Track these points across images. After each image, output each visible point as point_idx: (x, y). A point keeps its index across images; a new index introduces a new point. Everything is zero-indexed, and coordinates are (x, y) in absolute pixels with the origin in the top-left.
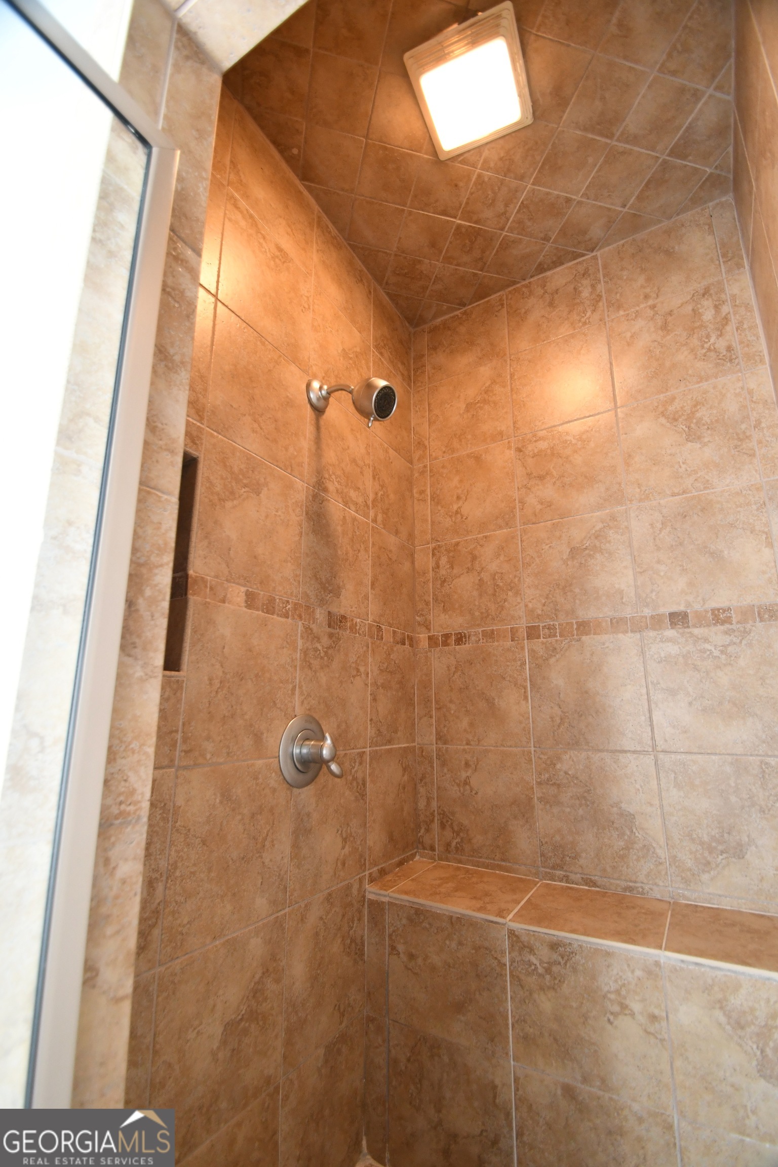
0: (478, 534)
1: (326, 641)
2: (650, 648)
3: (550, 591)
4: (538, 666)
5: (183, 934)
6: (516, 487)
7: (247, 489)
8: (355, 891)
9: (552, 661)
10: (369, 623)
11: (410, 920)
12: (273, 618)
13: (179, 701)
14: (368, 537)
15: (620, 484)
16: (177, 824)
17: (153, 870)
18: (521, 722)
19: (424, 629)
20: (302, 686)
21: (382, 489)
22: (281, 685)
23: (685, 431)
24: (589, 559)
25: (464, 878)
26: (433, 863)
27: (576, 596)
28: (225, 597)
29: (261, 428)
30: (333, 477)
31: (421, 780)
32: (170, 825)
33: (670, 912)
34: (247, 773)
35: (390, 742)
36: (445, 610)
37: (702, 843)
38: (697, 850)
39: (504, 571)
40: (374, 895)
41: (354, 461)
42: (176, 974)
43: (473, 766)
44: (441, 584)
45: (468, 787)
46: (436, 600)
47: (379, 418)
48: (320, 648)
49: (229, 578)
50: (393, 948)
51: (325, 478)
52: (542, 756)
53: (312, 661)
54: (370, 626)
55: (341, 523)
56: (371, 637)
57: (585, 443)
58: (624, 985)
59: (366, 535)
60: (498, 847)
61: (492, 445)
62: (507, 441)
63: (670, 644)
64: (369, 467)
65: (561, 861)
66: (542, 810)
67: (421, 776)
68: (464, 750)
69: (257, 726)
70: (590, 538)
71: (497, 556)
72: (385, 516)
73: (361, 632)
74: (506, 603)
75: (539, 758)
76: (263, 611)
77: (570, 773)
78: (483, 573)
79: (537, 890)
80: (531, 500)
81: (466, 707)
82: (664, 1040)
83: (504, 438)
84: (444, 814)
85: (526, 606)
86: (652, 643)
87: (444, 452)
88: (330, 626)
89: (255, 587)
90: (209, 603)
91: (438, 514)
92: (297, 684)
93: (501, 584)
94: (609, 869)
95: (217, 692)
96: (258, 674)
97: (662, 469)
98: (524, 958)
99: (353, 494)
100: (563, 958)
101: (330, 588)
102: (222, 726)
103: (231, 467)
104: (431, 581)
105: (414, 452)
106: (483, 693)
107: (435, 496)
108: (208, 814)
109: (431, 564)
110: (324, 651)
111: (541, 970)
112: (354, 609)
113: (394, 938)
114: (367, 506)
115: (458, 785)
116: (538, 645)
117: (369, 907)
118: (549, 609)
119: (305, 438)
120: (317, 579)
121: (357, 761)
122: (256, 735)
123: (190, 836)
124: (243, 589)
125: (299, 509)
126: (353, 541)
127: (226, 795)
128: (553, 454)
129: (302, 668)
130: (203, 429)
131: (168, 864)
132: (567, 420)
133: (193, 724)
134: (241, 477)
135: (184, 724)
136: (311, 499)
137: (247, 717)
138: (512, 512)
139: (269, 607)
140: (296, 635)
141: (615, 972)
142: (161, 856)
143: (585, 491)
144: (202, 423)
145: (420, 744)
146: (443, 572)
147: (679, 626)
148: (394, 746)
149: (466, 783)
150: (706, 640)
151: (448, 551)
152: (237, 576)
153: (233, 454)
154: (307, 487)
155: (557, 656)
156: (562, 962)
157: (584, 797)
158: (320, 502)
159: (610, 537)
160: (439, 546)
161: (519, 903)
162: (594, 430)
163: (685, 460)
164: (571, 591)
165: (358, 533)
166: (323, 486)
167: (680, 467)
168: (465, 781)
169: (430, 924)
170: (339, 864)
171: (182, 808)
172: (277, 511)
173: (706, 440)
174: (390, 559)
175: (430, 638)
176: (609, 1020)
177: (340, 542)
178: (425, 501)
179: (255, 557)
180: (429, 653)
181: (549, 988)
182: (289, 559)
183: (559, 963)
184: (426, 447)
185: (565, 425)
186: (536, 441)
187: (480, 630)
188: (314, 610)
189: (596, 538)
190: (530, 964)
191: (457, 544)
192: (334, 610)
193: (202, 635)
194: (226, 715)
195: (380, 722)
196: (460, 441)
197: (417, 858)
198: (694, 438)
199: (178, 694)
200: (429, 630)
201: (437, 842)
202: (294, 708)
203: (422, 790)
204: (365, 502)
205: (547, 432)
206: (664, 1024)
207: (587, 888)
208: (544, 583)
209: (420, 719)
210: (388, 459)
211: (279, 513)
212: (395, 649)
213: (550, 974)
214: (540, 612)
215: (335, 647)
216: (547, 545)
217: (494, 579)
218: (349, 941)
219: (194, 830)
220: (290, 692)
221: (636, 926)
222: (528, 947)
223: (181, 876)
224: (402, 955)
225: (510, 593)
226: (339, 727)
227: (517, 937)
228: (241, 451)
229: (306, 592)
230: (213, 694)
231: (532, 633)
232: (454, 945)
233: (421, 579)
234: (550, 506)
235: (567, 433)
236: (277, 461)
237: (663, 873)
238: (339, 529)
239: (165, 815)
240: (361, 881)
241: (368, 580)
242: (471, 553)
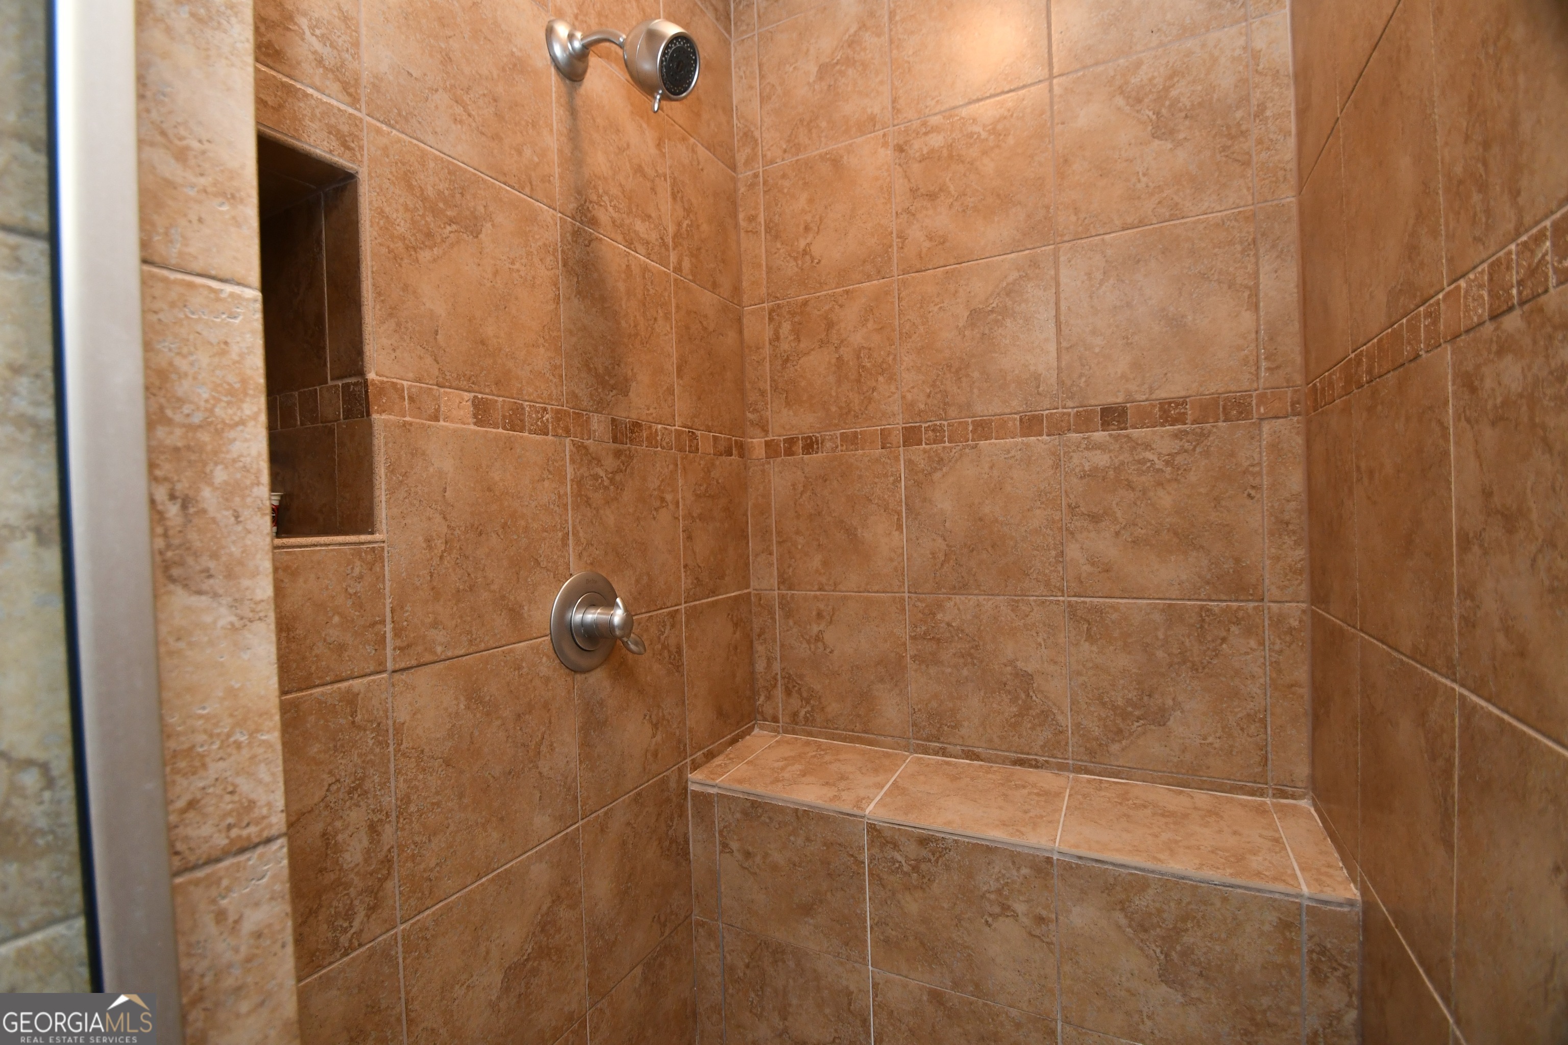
0: (836, 288)
1: (610, 463)
2: (1071, 457)
3: (938, 375)
4: (918, 484)
5: (431, 880)
6: (894, 212)
7: (454, 227)
8: (673, 784)
9: (937, 476)
10: (676, 430)
11: (745, 813)
12: (522, 437)
13: (381, 578)
14: (669, 296)
15: (1047, 208)
16: (402, 747)
17: (373, 811)
18: (891, 560)
19: (758, 431)
20: (578, 532)
21: (688, 215)
22: (545, 534)
23: (1151, 120)
24: (996, 328)
25: (815, 756)
26: (776, 736)
27: (974, 382)
28: (437, 410)
29: (470, 115)
30: (605, 198)
31: (759, 636)
32: (391, 749)
33: (1068, 790)
34: (503, 664)
35: (714, 592)
36: (788, 404)
37: (1115, 708)
38: (1107, 716)
39: (873, 345)
40: (698, 785)
41: (639, 170)
42: (427, 929)
43: (828, 617)
44: (782, 365)
45: (820, 644)
46: (775, 389)
47: (672, 96)
48: (602, 474)
49: (441, 380)
50: (725, 845)
51: (591, 202)
52: (919, 604)
53: (590, 494)
54: (679, 434)
55: (623, 276)
56: (680, 450)
57: (1001, 137)
58: (1007, 884)
59: (666, 294)
60: (859, 716)
61: (859, 140)
62: (881, 133)
63: (1099, 452)
64: (665, 180)
65: (938, 731)
66: (916, 671)
67: (758, 630)
68: (816, 597)
69: (512, 598)
70: (999, 294)
71: (864, 322)
72: (694, 260)
73: (664, 444)
74: (875, 394)
75: (914, 605)
76: (504, 428)
77: (954, 624)
78: (842, 348)
79: (906, 767)
80: (916, 233)
81: (818, 540)
82: (1052, 943)
83: (877, 128)
84: (789, 678)
85: (903, 397)
86: (1074, 451)
87: (785, 151)
88: (615, 441)
89: (487, 390)
90: (411, 424)
91: (777, 255)
92: (570, 529)
93: (868, 365)
94: (996, 740)
95: (441, 557)
96: (506, 523)
97: (1113, 184)
98: (886, 855)
99: (640, 227)
100: (933, 854)
101: (612, 382)
102: (456, 604)
103: (422, 190)
104: (768, 358)
105: (739, 151)
106: (842, 521)
107: (771, 224)
108: (448, 726)
109: (768, 333)
110: (608, 478)
111: (906, 868)
112: (651, 410)
113: (725, 833)
114: (664, 244)
115: (809, 642)
116: (918, 453)
117: (692, 800)
118: (936, 402)
119: (551, 130)
120: (590, 370)
121: (668, 624)
122: (512, 610)
123: (425, 758)
124: (468, 396)
125: (552, 258)
126: (644, 305)
127: (474, 696)
128: (951, 157)
129: (576, 507)
130: (361, 120)
131: (397, 799)
132: (975, 98)
133: (408, 608)
134: (441, 205)
135: (393, 611)
136: (570, 239)
137: (495, 587)
138: (887, 252)
139: (515, 421)
140: (563, 459)
141: (997, 870)
142: (383, 792)
143: (996, 219)
144: (356, 109)
145: (756, 590)
146: (785, 346)
147: (1113, 427)
148: (721, 597)
149: (819, 638)
150: (1148, 447)
151: (793, 314)
152: (455, 375)
153: (424, 166)
154: (561, 218)
155: (944, 469)
156: (933, 859)
157: (971, 655)
158: (586, 242)
159: (1027, 292)
160: (778, 306)
161: (883, 787)
162: (1015, 115)
163: (1148, 169)
164: (967, 376)
165: (652, 292)
166: (589, 215)
167: (1139, 181)
168: (817, 636)
169: (770, 818)
170: (649, 756)
171: (407, 724)
172: (513, 263)
173: (1181, 136)
174: (705, 329)
175: (768, 444)
176: (987, 922)
177: (624, 306)
178: (756, 233)
179: (483, 343)
180: (766, 466)
181: (916, 887)
182: (541, 340)
183: (930, 860)
184: (756, 141)
185: (972, 106)
186: (926, 134)
187: (838, 433)
188: (589, 418)
189: (1008, 294)
190: (894, 861)
191: (805, 303)
192: (621, 414)
193: (405, 474)
194: (461, 587)
195: (699, 567)
196: (810, 131)
197: (756, 731)
198: (1164, 133)
199: (377, 568)
200: (766, 432)
201: (781, 712)
202: (569, 565)
203: (760, 648)
204: (662, 239)
205: (944, 117)
206: (1052, 926)
207: (968, 761)
208: (929, 363)
209: (757, 555)
210: (695, 163)
211: (517, 266)
212: (717, 463)
213: (917, 872)
214: (922, 407)
215: (626, 470)
216: (936, 305)
217: (858, 357)
218: (667, 843)
219: (431, 749)
220: (559, 543)
221: (1026, 812)
222: (891, 843)
223: (418, 811)
224: (736, 853)
225: (881, 379)
226: (637, 581)
227: (877, 830)
228: (436, 158)
229: (573, 392)
230: (436, 561)
231: (911, 437)
232: (800, 841)
233: (753, 357)
234: (944, 242)
235: (975, 121)
236: (505, 174)
237: (1063, 743)
238: (621, 286)
239: (381, 738)
240: (680, 770)
241: (671, 365)
242: (826, 318)
